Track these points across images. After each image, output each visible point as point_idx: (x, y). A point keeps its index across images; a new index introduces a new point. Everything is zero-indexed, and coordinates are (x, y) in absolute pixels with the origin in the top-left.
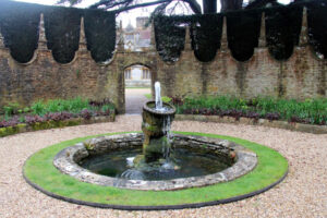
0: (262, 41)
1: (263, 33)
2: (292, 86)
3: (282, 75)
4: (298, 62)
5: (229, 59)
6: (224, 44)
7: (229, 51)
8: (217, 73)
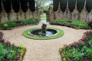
0: (12, 8)
1: (12, 6)
2: (19, 18)
3: (17, 16)
4: (20, 13)
5: (5, 12)
6: (3, 8)
7: (5, 10)
8: (3, 16)
